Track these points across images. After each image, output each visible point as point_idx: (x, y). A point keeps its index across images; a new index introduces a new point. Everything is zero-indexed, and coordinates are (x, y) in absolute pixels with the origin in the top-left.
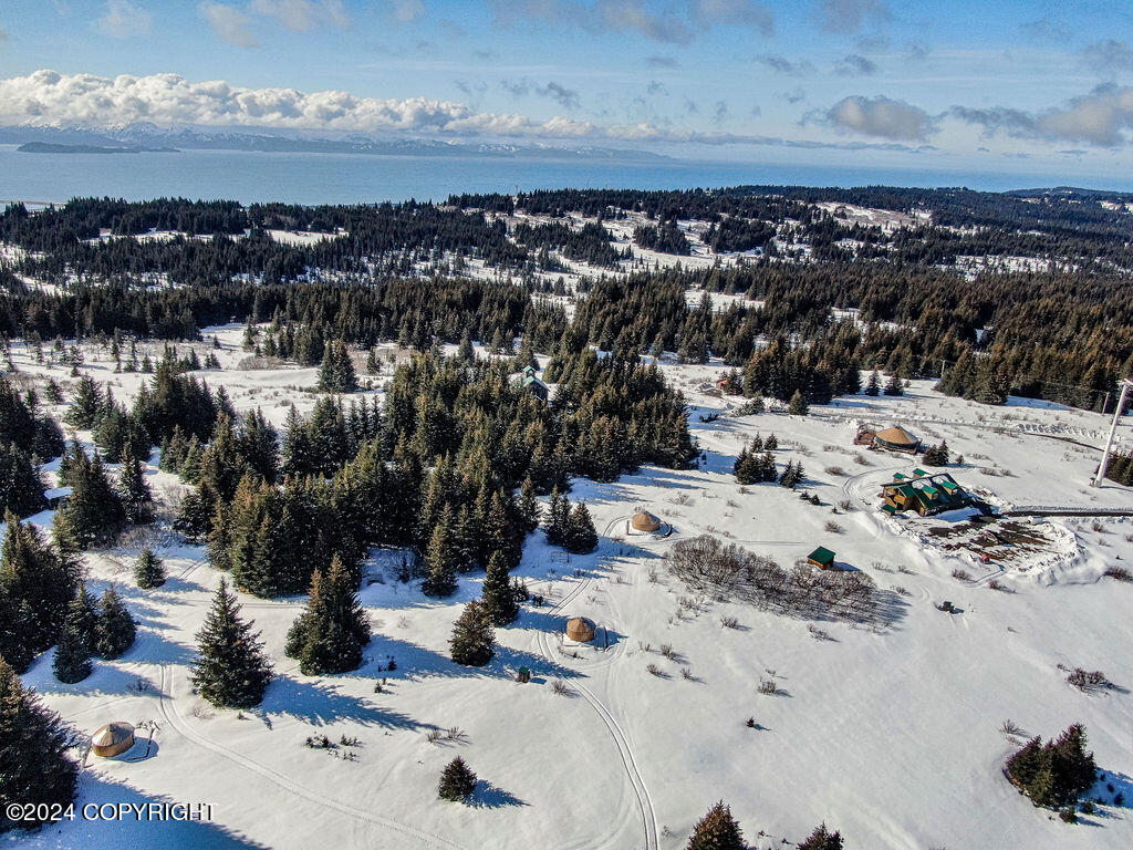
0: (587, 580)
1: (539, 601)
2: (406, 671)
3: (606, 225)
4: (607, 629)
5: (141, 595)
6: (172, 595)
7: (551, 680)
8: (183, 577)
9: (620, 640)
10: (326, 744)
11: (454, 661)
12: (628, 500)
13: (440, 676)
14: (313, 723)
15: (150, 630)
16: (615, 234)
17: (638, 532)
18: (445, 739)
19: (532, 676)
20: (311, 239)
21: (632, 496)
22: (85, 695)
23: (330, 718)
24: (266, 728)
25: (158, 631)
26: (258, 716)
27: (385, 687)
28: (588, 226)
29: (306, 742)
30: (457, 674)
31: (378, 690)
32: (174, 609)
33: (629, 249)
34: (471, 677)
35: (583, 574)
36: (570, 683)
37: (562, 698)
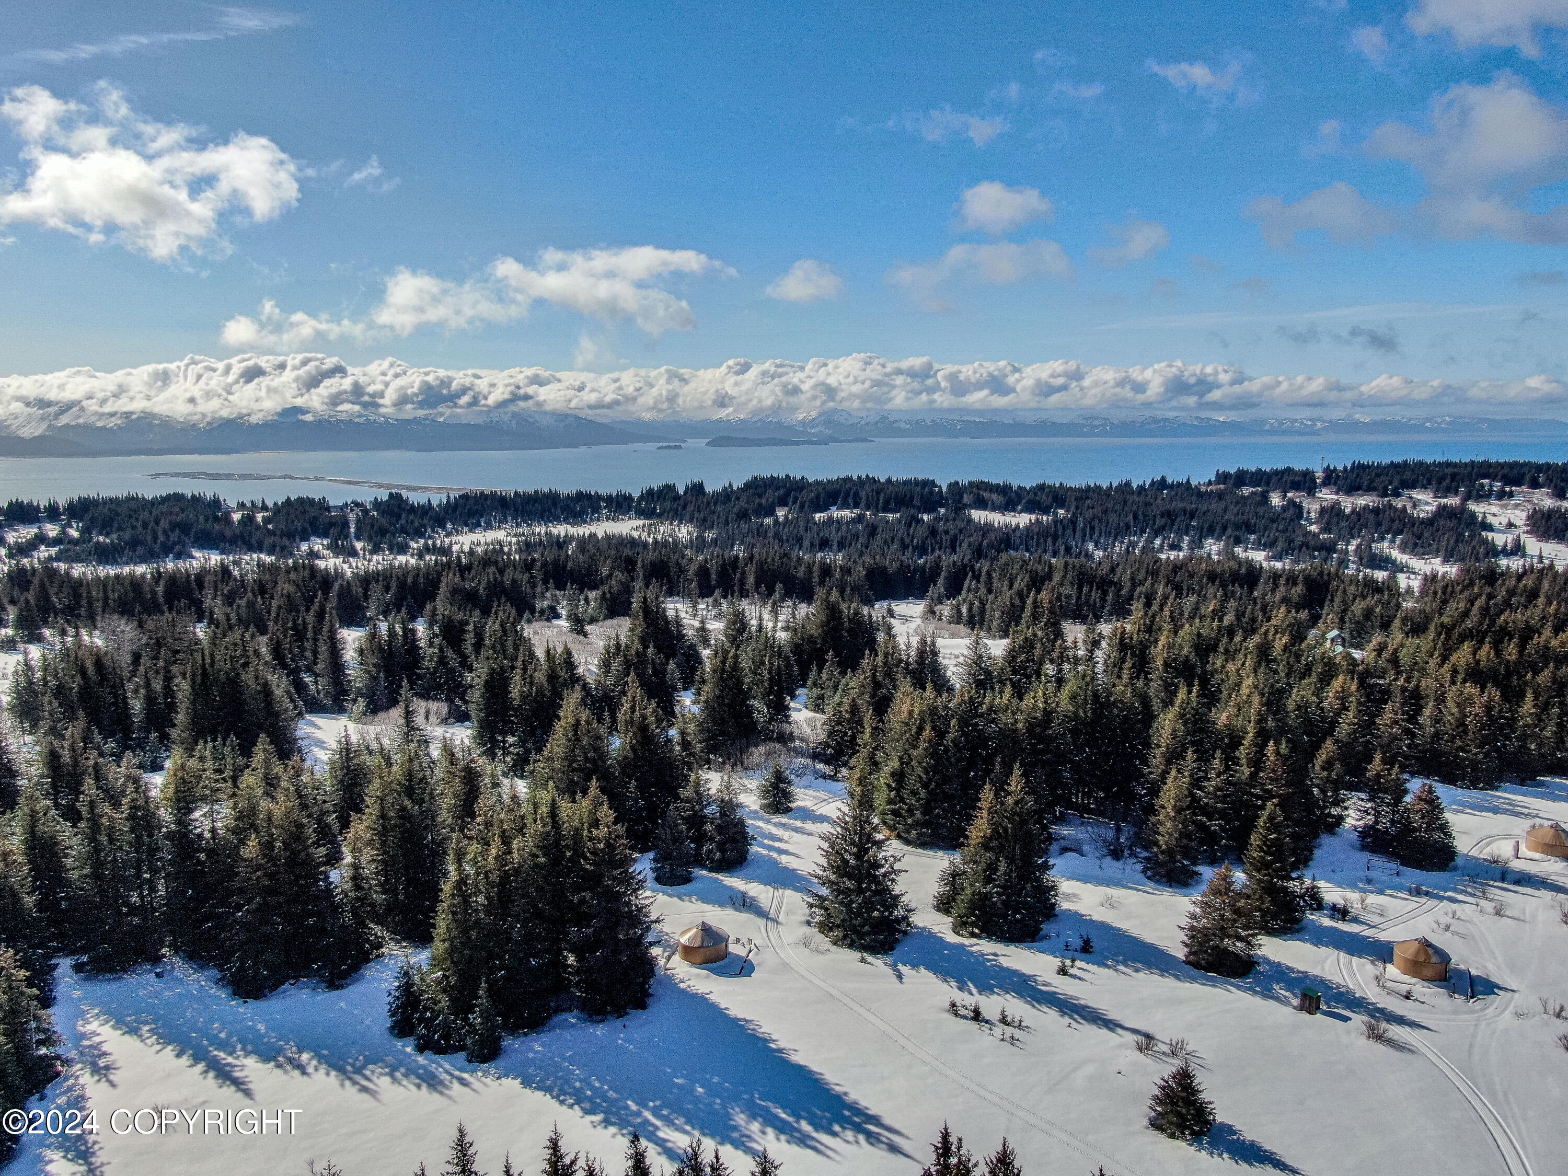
0: (1433, 903)
1: (1341, 913)
2: (1107, 958)
3: (1478, 508)
4: (1474, 972)
5: (761, 819)
6: (798, 824)
7: (1358, 1020)
8: (814, 808)
9: (1501, 992)
10: (977, 1016)
11: (1188, 963)
12: (1518, 814)
13: (1162, 976)
14: (961, 989)
15: (765, 852)
16: (1490, 520)
17: (1537, 856)
18: (1164, 1053)
19: (1324, 1007)
20: (1023, 520)
21: (1525, 811)
22: (680, 899)
23: (985, 988)
24: (894, 979)
25: (775, 855)
26: (886, 964)
27: (1072, 971)
28: (1442, 509)
29: (947, 1005)
30: (1193, 979)
31: (1063, 971)
32: (797, 837)
33: (1517, 541)
34: (1214, 986)
35: (1427, 894)
36: (1396, 1031)
37: (1380, 1048)
